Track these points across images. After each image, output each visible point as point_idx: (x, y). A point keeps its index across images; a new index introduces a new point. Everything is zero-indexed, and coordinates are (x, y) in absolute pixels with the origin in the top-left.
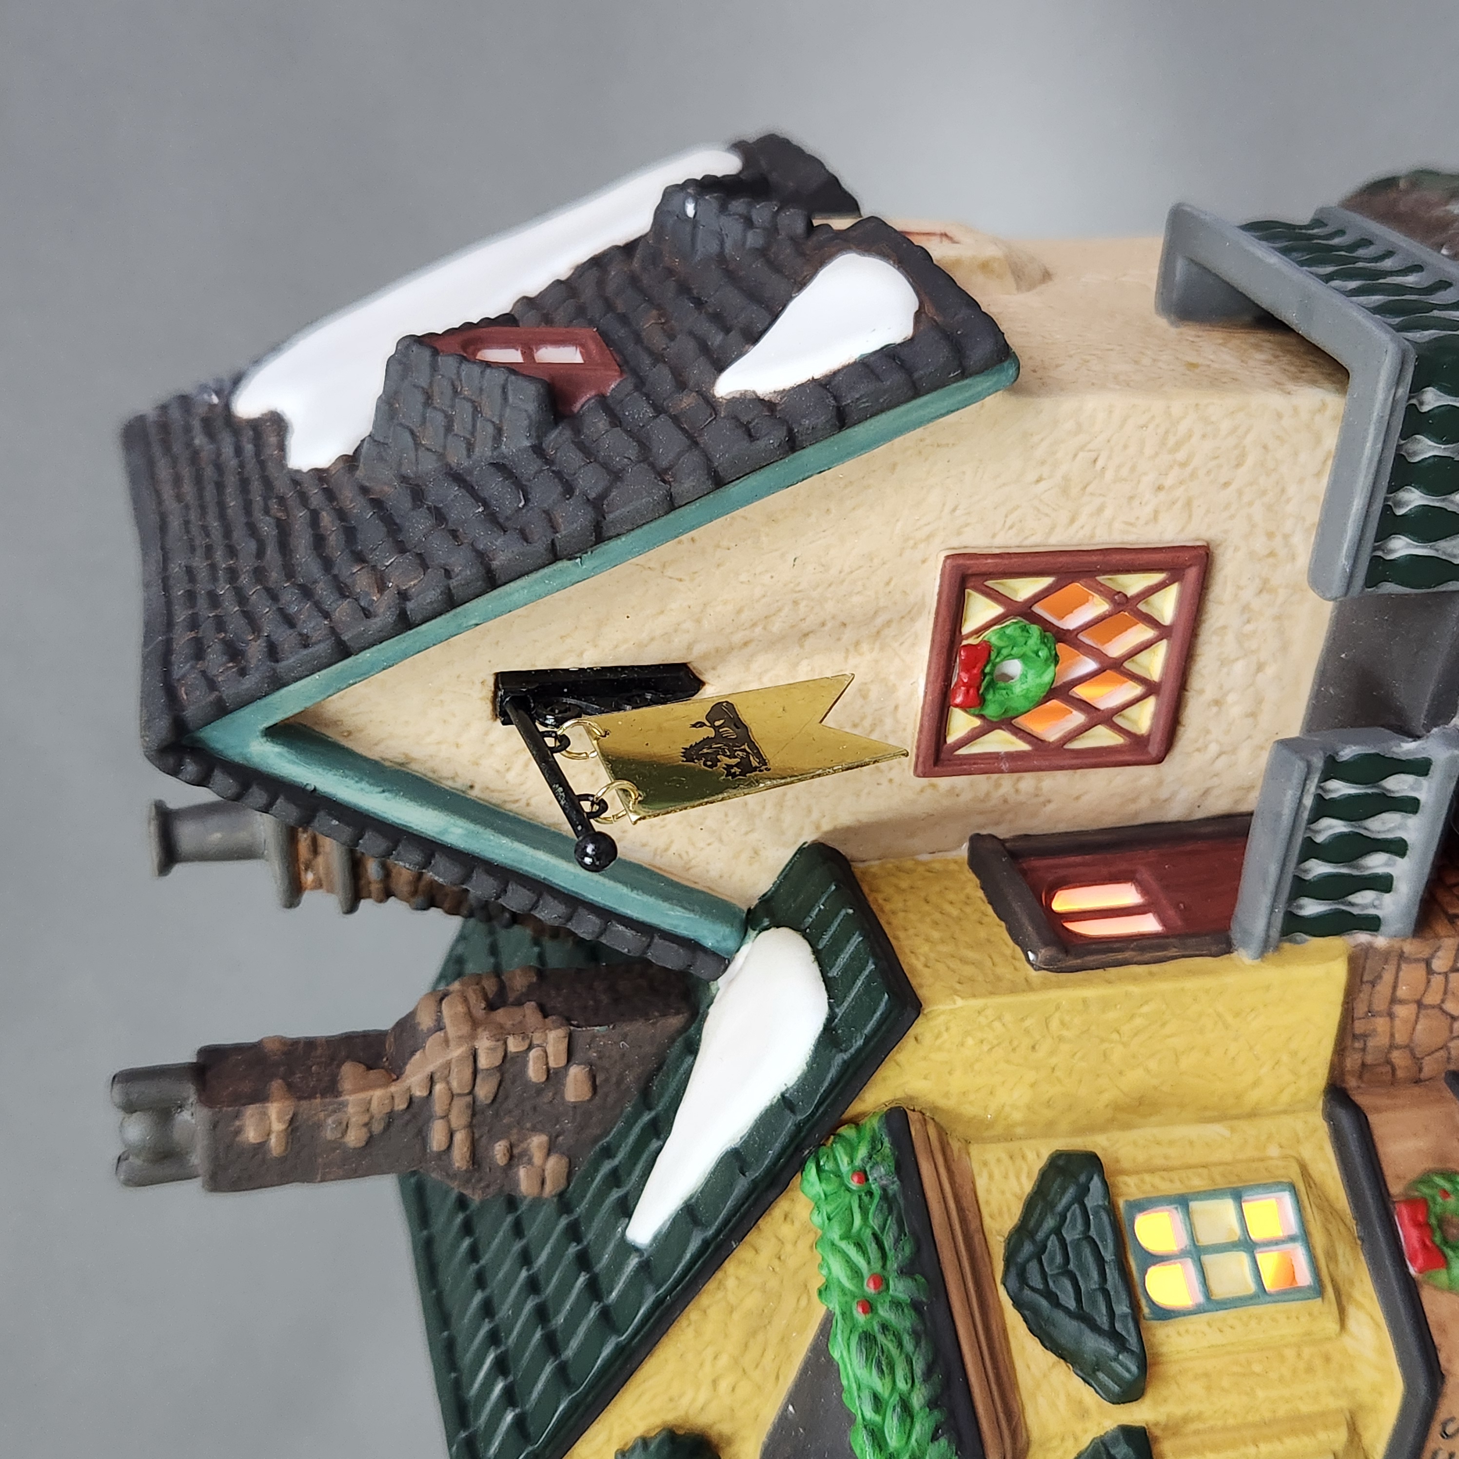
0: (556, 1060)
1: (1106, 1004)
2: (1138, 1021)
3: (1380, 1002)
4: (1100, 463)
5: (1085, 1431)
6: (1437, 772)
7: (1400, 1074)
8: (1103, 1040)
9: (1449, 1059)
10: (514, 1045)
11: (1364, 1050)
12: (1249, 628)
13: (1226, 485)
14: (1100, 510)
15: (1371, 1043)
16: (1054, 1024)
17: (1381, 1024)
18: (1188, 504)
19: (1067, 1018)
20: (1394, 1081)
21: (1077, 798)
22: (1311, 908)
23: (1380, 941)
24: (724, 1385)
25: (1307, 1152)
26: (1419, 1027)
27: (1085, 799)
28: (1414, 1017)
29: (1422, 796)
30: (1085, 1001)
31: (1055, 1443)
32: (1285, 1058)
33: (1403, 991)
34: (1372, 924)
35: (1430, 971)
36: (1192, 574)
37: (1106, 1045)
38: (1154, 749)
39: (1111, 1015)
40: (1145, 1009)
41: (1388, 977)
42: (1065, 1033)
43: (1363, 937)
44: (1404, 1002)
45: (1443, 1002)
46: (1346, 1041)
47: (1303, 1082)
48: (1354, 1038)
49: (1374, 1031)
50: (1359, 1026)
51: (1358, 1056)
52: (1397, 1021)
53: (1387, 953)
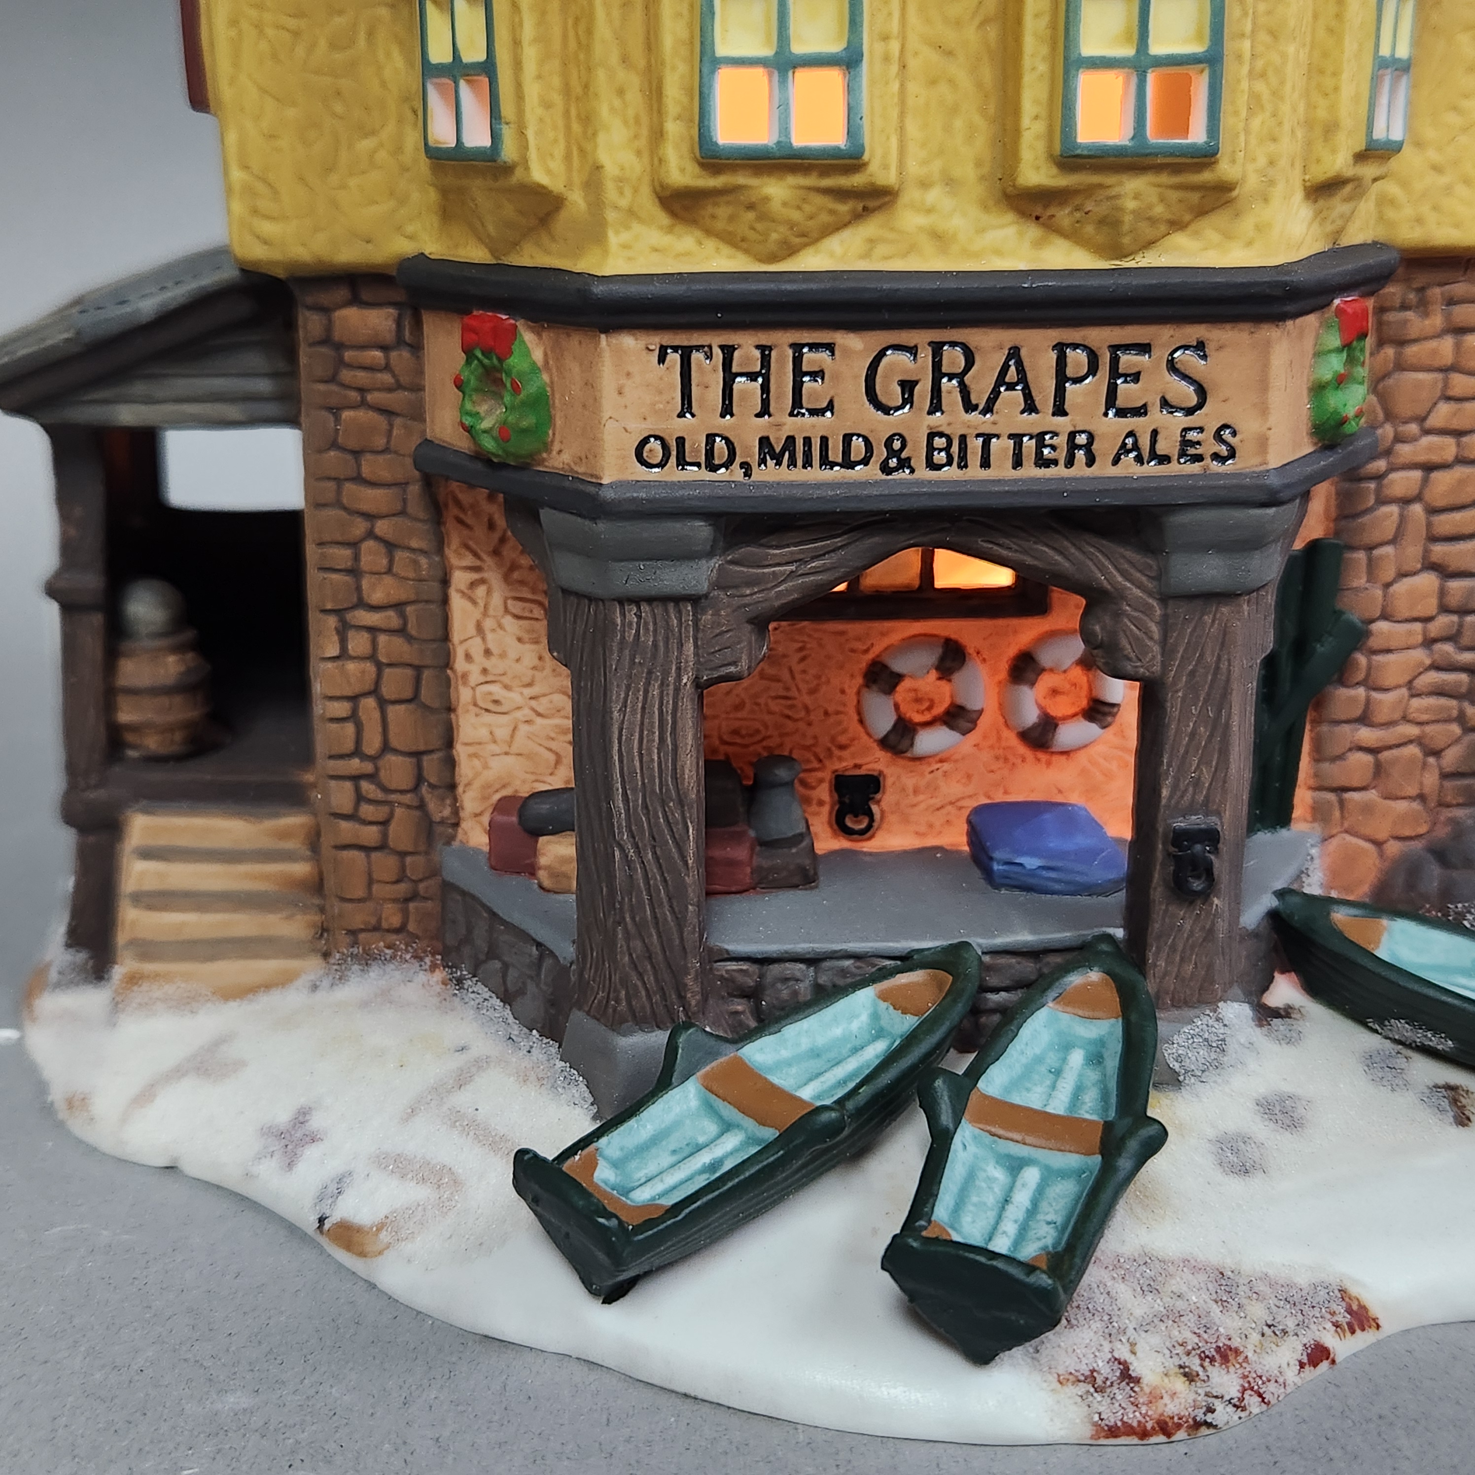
3: (1461, 314)
11: (1404, 307)
15: (1410, 315)
17: (1437, 321)
26: (1421, 376)
28: (1437, 363)
44: (1458, 346)
45: (1449, 399)
46: (1421, 279)
47: (1408, 211)
48: (1421, 290)
49: (1426, 314)
50: (1436, 292)
51: (1397, 302)
52: (1433, 344)
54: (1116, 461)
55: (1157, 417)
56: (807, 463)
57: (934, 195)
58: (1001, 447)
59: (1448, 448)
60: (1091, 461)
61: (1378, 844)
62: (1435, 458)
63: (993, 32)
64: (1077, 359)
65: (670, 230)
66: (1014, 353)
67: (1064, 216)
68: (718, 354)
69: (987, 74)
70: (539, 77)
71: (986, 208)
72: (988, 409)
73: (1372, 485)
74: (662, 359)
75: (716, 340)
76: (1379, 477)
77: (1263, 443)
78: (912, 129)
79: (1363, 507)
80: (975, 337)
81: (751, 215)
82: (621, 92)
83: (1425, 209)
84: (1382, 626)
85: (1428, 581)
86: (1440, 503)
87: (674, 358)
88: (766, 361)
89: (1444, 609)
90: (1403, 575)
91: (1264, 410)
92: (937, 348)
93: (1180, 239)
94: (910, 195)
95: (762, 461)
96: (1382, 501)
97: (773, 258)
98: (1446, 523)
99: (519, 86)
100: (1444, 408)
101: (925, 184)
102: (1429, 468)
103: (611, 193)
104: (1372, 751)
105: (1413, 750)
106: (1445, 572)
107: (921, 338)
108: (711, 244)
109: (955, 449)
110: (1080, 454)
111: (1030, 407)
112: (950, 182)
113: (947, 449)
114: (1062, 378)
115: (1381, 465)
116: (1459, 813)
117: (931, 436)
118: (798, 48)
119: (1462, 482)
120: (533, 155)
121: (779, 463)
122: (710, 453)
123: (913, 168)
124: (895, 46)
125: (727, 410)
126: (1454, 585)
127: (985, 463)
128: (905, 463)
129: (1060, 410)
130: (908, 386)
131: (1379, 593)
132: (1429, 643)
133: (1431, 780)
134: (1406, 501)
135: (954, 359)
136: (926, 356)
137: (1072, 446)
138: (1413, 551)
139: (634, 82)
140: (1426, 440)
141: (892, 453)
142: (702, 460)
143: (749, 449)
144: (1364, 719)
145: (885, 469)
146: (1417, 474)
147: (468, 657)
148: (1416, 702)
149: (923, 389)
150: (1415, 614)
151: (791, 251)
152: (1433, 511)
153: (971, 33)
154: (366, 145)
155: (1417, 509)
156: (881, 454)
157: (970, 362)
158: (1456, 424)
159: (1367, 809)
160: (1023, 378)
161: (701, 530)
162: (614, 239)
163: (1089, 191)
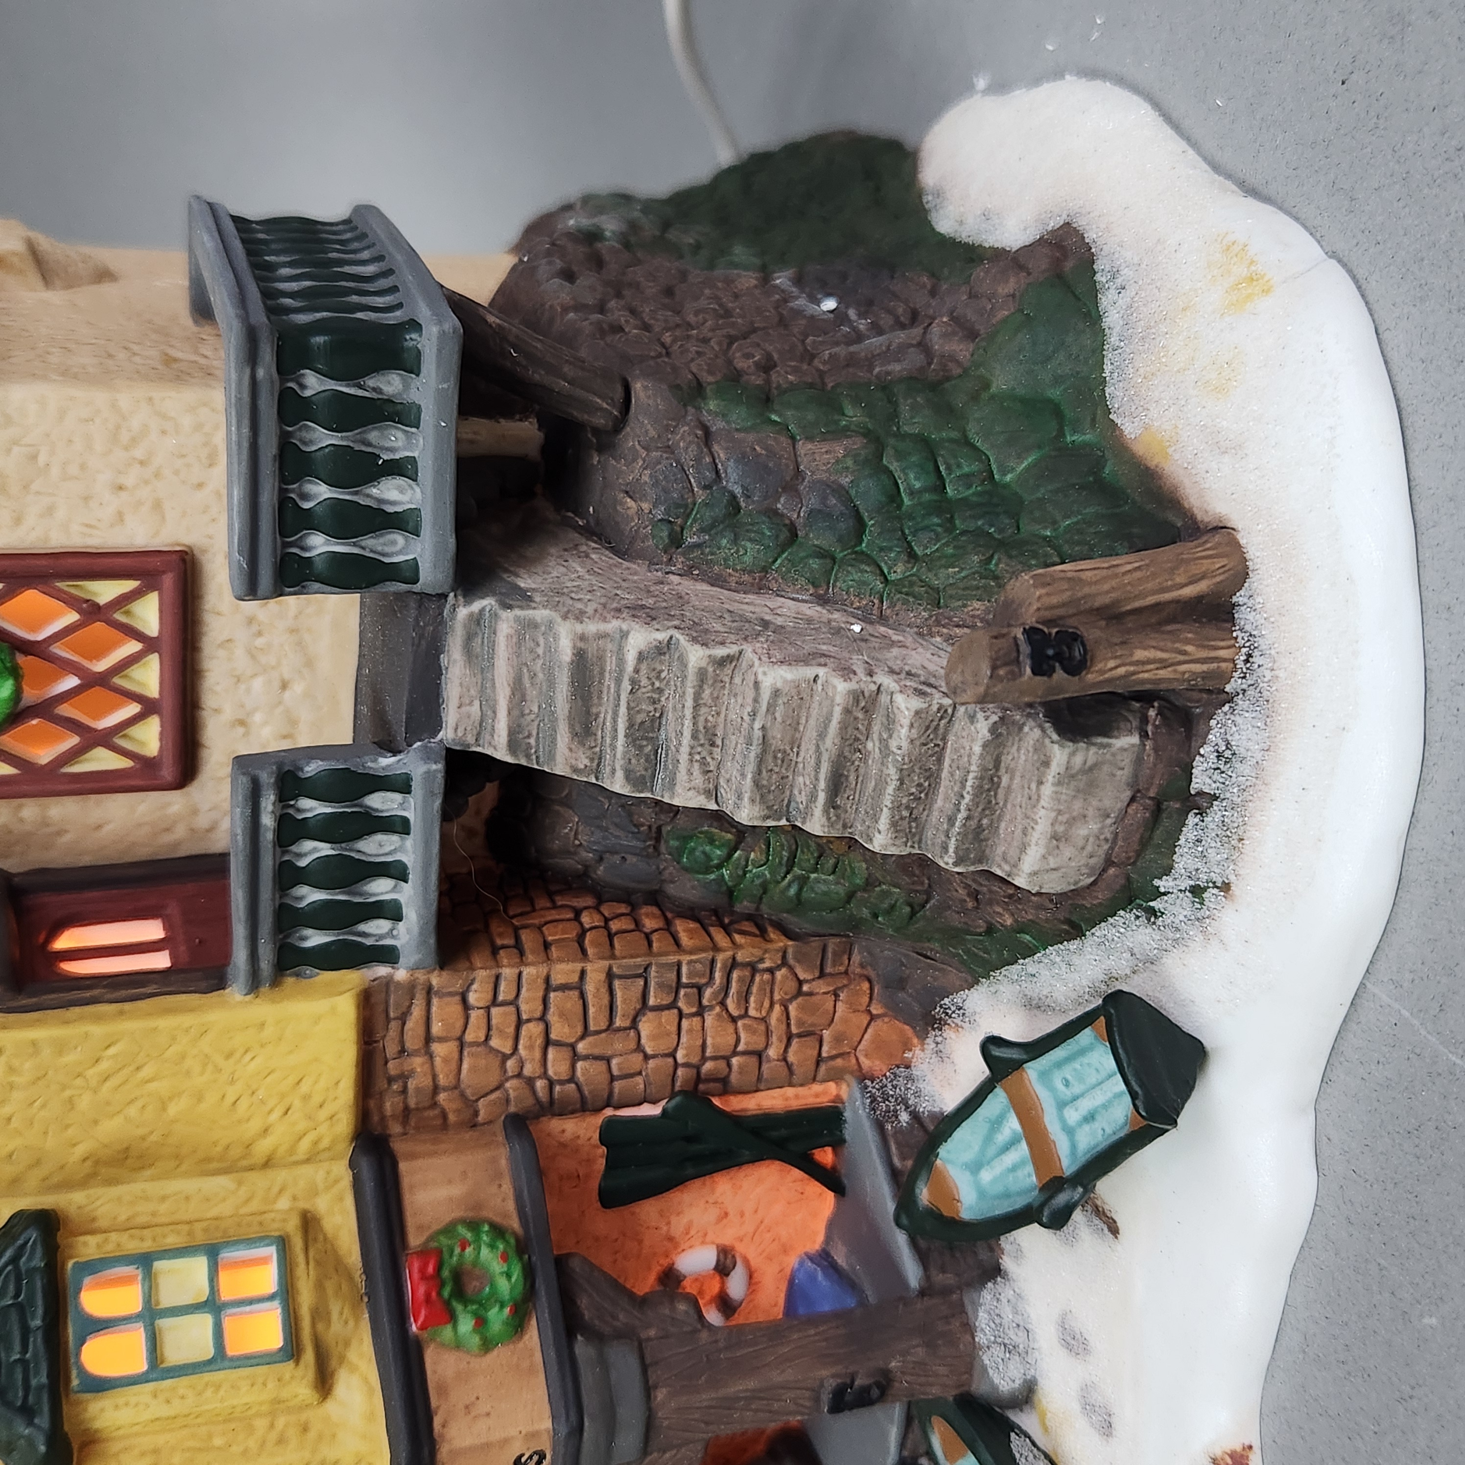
1: (61, 1048)
2: (104, 1065)
3: (413, 1040)
4: (42, 459)
6: (417, 788)
7: (452, 1118)
8: (64, 1087)
9: (508, 1101)
11: (404, 1091)
12: (260, 642)
13: (200, 486)
14: (50, 511)
15: (412, 1084)
17: (418, 1063)
18: (157, 505)
19: (16, 1063)
20: (445, 1125)
22: (315, 939)
23: (401, 974)
25: (322, 1205)
26: (465, 1066)
27: (107, 828)
28: (456, 1055)
29: (410, 815)
30: (34, 1043)
32: (297, 1103)
33: (437, 1028)
34: (388, 955)
35: (466, 1006)
36: (168, 580)
37: (68, 1093)
38: (168, 773)
39: (70, 1058)
40: (112, 1051)
41: (417, 1011)
42: (15, 1079)
43: (382, 970)
44: (441, 1040)
45: (488, 1037)
46: (381, 1083)
47: (323, 1129)
48: (390, 1080)
49: (413, 1071)
50: (393, 1067)
51: (398, 1099)
52: (438, 1061)
53: (410, 988)
59: (530, 1031)
61: (873, 1018)
62: (539, 1041)
73: (558, 1088)
76: (551, 1084)
77: (533, 1432)
79: (577, 1095)
83: (323, 1114)
84: (680, 1056)
85: (646, 1027)
86: (579, 1030)
89: (673, 1005)
90: (639, 1048)
91: (507, 1441)
96: (572, 1079)
98: (597, 1018)
100: (494, 1043)
102: (548, 1043)
104: (790, 1038)
105: (792, 1008)
106: (641, 1010)
115: (540, 1084)
116: (856, 958)
119: (562, 1015)
126: (652, 1002)
131: (652, 1063)
132: (701, 1012)
133: (821, 987)
134: (575, 1057)
138: (620, 1044)
140: (522, 1051)
144: (759, 1055)
146: (551, 1053)
148: (752, 1012)
150: (674, 1029)
152: (586, 1033)
155: (581, 1047)
158: (511, 1030)
159: (838, 1039)
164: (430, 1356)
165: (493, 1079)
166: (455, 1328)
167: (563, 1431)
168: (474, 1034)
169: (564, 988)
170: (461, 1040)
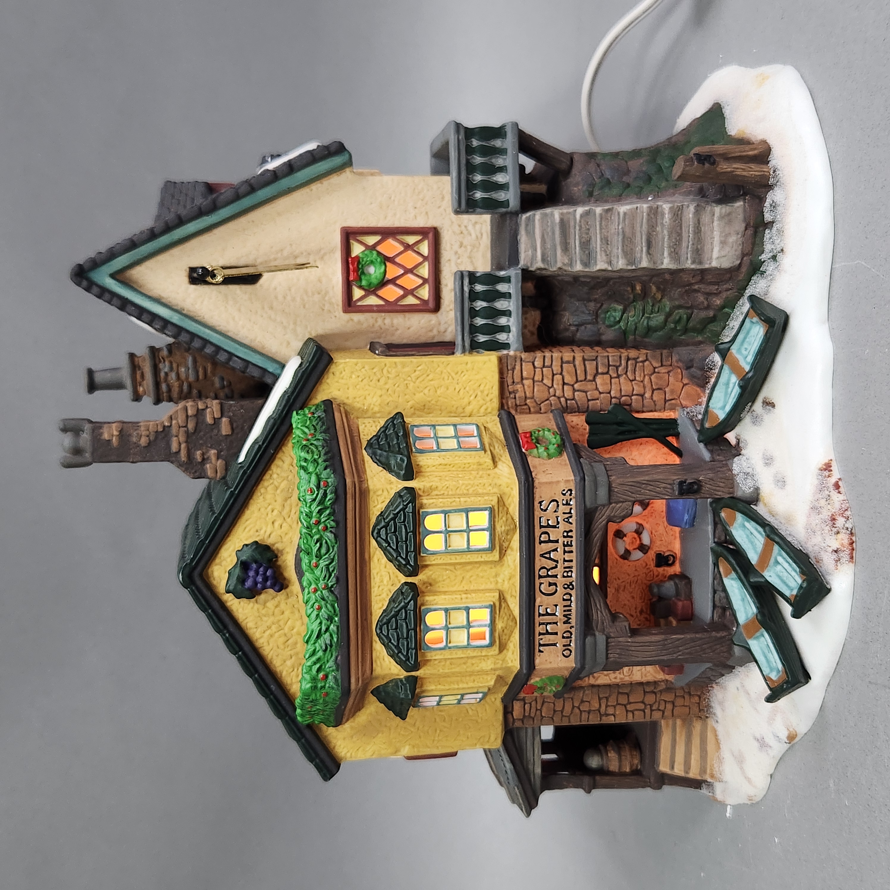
0: (217, 415)
1: (404, 365)
2: (417, 373)
3: (517, 379)
4: (392, 198)
5: (391, 489)
6: (513, 280)
7: (532, 410)
8: (405, 380)
9: (551, 404)
10: (201, 406)
11: (515, 398)
12: (459, 261)
13: (439, 207)
14: (395, 214)
15: (517, 395)
16: (385, 371)
17: (519, 387)
18: (427, 213)
19: (390, 370)
20: (530, 412)
21: (409, 328)
22: (482, 338)
23: (512, 353)
24: (277, 524)
26: (535, 390)
28: (532, 385)
29: (511, 291)
30: (395, 363)
31: (380, 492)
32: (479, 394)
33: (525, 374)
34: (506, 346)
35: (534, 367)
36: (431, 235)
37: (406, 382)
38: (431, 305)
39: (406, 369)
40: (419, 368)
41: (518, 367)
42: (389, 375)
43: (505, 352)
44: (527, 379)
45: (542, 379)
46: (507, 394)
47: (488, 404)
48: (510, 393)
49: (517, 390)
50: (511, 388)
51: (514, 400)
52: (526, 387)
53: (515, 358)
54: (571, 523)
55: (560, 513)
56: (570, 610)
57: (500, 580)
58: (567, 557)
59: (558, 377)
60: (571, 531)
61: (684, 385)
62: (561, 382)
63: (458, 567)
64: (544, 537)
65: (508, 650)
66: (542, 555)
67: (505, 545)
68: (541, 637)
69: (469, 567)
70: (467, 683)
71: (503, 565)
72: (557, 562)
73: (569, 402)
74: (542, 652)
75: (537, 637)
76: (567, 400)
77: (567, 481)
78: (482, 587)
79: (576, 406)
80: (537, 567)
81: (505, 631)
82: (473, 664)
83: (488, 399)
84: (613, 393)
85: (599, 380)
86: (575, 379)
87: (541, 648)
88: (543, 624)
89: (607, 373)
90: (597, 389)
91: (558, 482)
92: (540, 577)
93: (511, 510)
94: (499, 587)
95: (570, 623)
96: (573, 399)
97: (516, 623)
98: (581, 375)
99: (469, 688)
100: (545, 381)
101: (497, 583)
102: (564, 384)
103: (499, 666)
104: (653, 390)
105: (653, 377)
106: (597, 373)
107: (537, 582)
108: (512, 639)
109: (567, 570)
110: (569, 534)
111: (556, 550)
112: (496, 575)
113: (568, 572)
114: (550, 541)
115: (563, 400)
116: (674, 359)
117: (564, 577)
118: (465, 623)
119: (568, 372)
120: (487, 684)
121: (570, 618)
122: (568, 638)
123: (492, 586)
124: (464, 596)
125: (556, 634)
126: (600, 371)
127: (571, 561)
128: (571, 584)
129: (557, 541)
130: (550, 584)
131: (602, 395)
132: (618, 376)
133: (663, 370)
134: (574, 390)
135: (543, 572)
136: (542, 580)
137: (568, 536)
138: (590, 386)
139: (470, 661)
140: (555, 386)
141: (568, 587)
142: (569, 640)
143: (566, 627)
144: (642, 396)
145: (572, 589)
146: (565, 387)
147: (615, 678)
148: (637, 378)
149: (551, 580)
150: (609, 382)
151: (514, 618)
152: (577, 381)
153: (458, 572)
154: (470, 712)
155: (576, 386)
156: (568, 590)
157: (544, 568)
158: (551, 377)
159: (672, 392)
160: (549, 553)
161: (589, 640)
162: (510, 664)
163: (500, 540)
164: (529, 459)
165: (546, 395)
166: (538, 450)
167: (578, 478)
168: (538, 377)
169: (568, 362)
170: (533, 379)
